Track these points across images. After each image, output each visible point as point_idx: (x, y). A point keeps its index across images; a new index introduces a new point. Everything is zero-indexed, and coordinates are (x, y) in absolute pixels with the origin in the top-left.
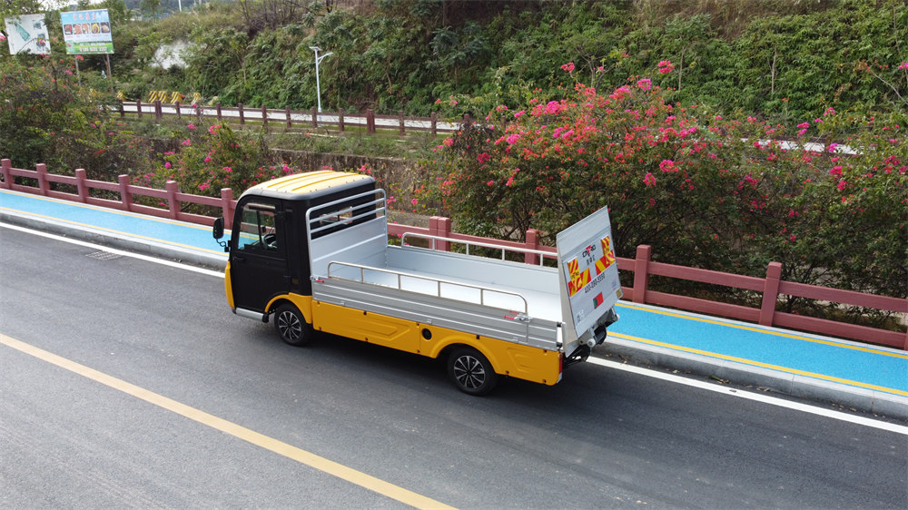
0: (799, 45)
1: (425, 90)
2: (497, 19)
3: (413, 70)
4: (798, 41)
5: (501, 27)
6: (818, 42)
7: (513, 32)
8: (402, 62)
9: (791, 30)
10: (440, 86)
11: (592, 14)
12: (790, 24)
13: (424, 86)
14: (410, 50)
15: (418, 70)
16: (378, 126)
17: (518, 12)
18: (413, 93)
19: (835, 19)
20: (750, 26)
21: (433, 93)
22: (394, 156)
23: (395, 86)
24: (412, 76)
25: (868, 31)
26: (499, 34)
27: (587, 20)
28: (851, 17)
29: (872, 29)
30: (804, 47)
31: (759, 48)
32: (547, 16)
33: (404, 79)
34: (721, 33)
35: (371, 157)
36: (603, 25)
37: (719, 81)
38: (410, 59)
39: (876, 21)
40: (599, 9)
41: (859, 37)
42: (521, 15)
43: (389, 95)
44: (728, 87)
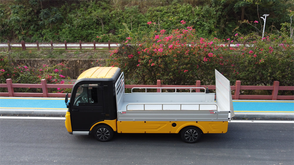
0: (164, 15)
1: (38, 33)
2: (63, 6)
3: (32, 25)
4: (163, 14)
5: (65, 9)
6: (169, 14)
7: (70, 11)
8: (26, 22)
9: (161, 11)
10: (45, 31)
11: (98, 5)
12: (160, 9)
13: (37, 31)
14: (28, 17)
15: (34, 25)
16: (27, 47)
17: (71, 4)
18: (33, 34)
19: (172, 8)
20: (149, 9)
21: (42, 34)
22: (38, 58)
23: (25, 31)
24: (32, 27)
25: (181, 12)
26: (65, 12)
27: (96, 7)
28: (176, 7)
29: (182, 11)
30: (165, 16)
31: (153, 16)
32: (82, 5)
33: (28, 29)
34: (140, 12)
35: (28, 59)
36: (102, 9)
37: (143, 27)
38: (29, 21)
39: (183, 9)
40: (100, 4)
41: (179, 13)
42: (72, 5)
43: (23, 35)
44: (146, 28)
